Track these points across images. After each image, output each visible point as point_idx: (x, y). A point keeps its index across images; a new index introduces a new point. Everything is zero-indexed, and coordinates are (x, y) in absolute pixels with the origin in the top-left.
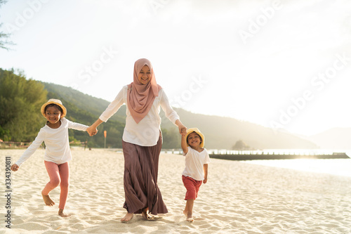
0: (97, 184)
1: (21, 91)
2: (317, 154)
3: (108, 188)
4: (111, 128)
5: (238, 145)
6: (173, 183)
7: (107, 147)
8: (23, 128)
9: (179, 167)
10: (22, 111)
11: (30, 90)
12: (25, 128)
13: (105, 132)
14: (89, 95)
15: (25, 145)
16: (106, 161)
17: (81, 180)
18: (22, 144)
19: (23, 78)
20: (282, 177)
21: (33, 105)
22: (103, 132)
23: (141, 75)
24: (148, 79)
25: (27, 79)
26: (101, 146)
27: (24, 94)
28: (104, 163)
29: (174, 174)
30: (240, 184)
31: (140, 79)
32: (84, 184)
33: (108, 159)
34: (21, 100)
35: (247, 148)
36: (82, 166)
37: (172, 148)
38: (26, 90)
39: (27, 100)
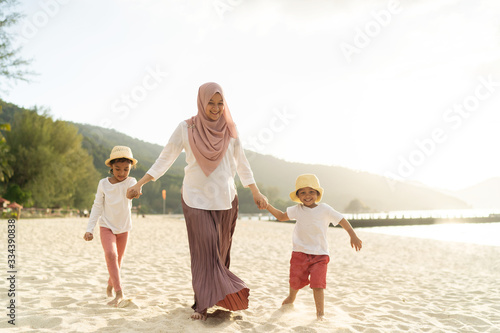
0: (163, 259)
1: (47, 137)
2: (464, 217)
3: (176, 263)
4: (172, 186)
5: (354, 206)
6: (256, 258)
7: (167, 213)
8: (50, 188)
9: (266, 238)
10: (49, 165)
11: (60, 136)
12: (53, 188)
13: (164, 192)
14: (140, 139)
15: (53, 212)
16: (168, 232)
17: (141, 255)
18: (48, 210)
19: (50, 119)
20: (405, 248)
21: (63, 157)
22: (161, 192)
23: (210, 107)
24: (219, 112)
25: (54, 120)
26: (158, 210)
27: (51, 141)
28: (167, 235)
29: (258, 247)
30: (345, 258)
31: (208, 113)
32: (147, 259)
33: (171, 229)
34: (47, 150)
35: (366, 210)
36: (138, 238)
37: (259, 213)
38: (53, 136)
39: (55, 149)
